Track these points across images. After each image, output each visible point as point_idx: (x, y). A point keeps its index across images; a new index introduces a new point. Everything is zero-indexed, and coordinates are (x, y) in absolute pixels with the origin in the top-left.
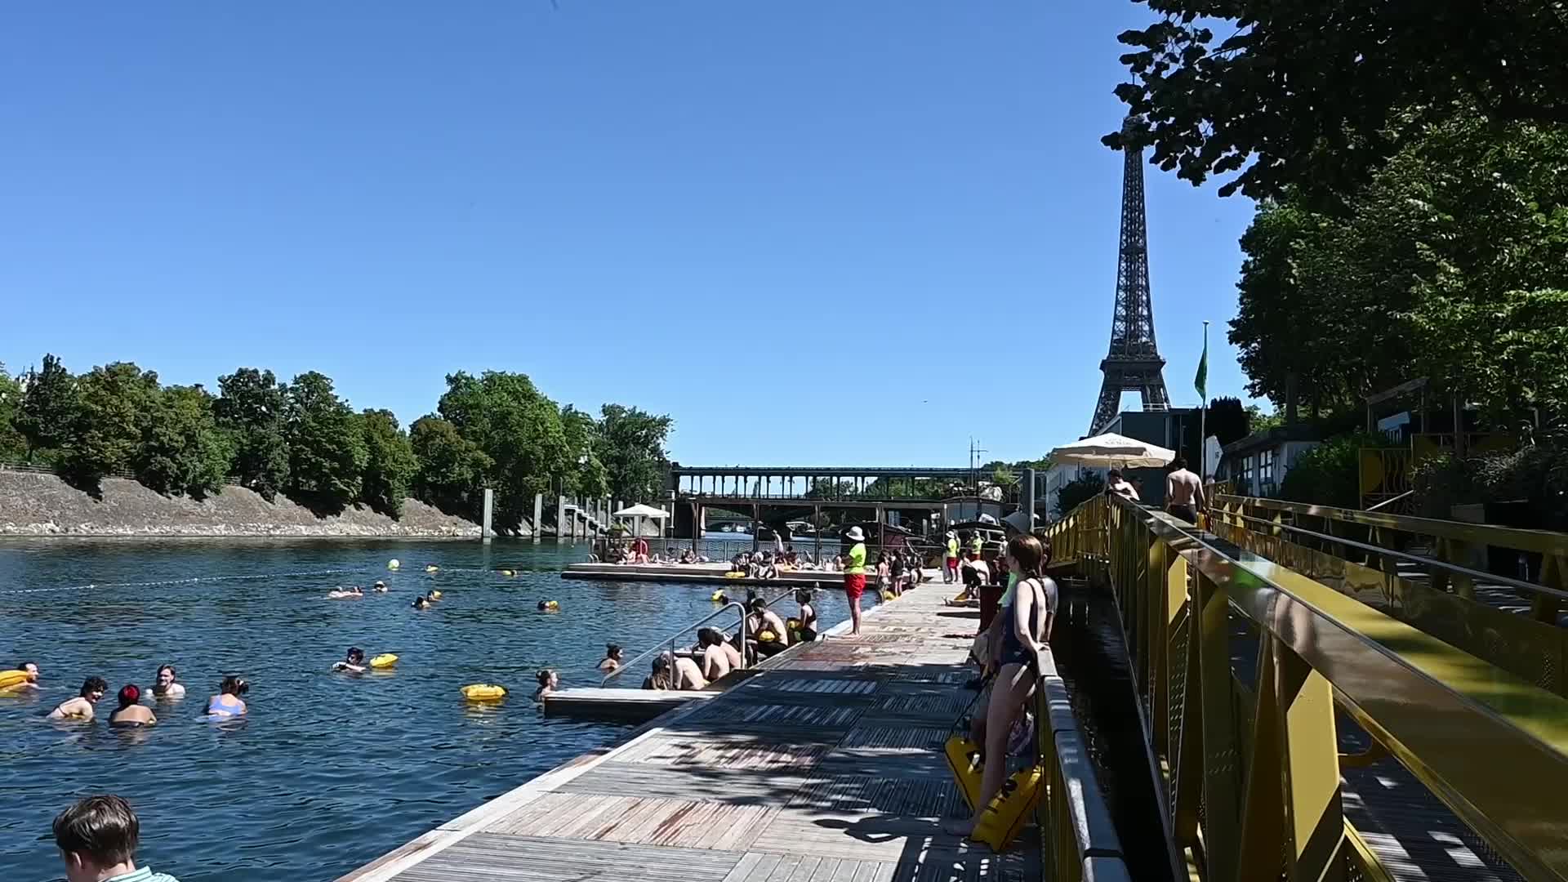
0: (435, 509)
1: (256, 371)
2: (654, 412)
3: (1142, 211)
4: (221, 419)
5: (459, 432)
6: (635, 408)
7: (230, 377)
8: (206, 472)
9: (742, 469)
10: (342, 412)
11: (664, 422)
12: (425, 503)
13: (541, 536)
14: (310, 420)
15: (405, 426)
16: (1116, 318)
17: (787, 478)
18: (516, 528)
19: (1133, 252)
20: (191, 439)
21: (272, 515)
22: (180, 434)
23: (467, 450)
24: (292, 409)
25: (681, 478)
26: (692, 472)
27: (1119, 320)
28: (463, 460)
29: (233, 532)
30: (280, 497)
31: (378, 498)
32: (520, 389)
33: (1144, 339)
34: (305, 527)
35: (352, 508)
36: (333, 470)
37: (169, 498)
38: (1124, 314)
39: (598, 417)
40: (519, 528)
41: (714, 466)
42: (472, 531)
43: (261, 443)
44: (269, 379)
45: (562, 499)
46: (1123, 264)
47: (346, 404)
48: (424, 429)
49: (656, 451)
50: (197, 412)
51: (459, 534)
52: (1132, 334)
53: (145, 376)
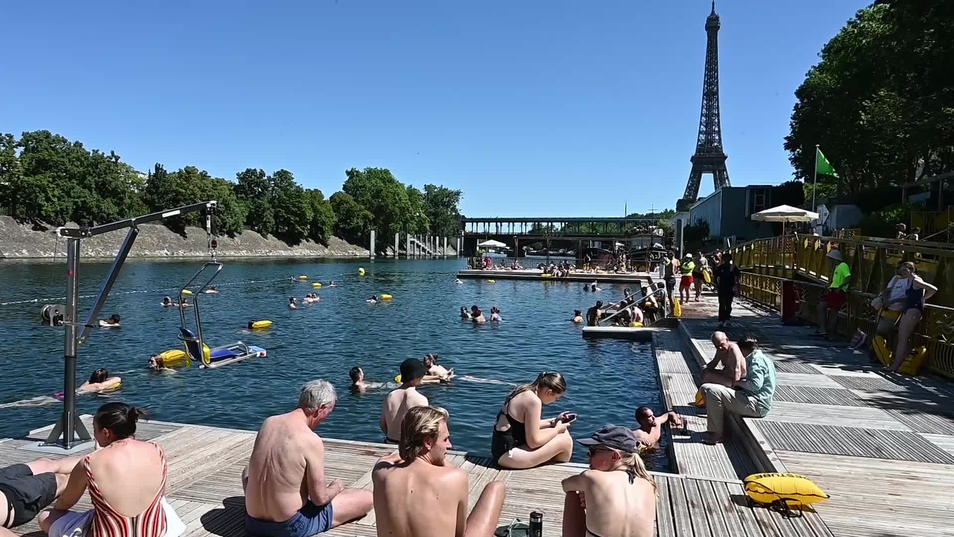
0: (344, 241)
1: (255, 170)
2: (452, 188)
3: (717, 71)
4: (239, 195)
5: (355, 200)
6: (442, 186)
7: (242, 173)
8: (235, 224)
9: (499, 219)
10: (299, 190)
11: (458, 193)
12: (340, 238)
13: (399, 256)
14: (283, 195)
15: (327, 198)
16: (700, 132)
17: (524, 223)
18: (385, 252)
19: (711, 94)
20: (227, 206)
21: (268, 245)
22: (221, 204)
23: (360, 210)
24: (273, 189)
25: (467, 224)
26: (472, 221)
27: (702, 133)
28: (358, 215)
29: (250, 254)
30: (270, 236)
31: (317, 235)
32: (385, 177)
33: (716, 144)
34: (283, 251)
35: (304, 241)
36: (296, 221)
37: (218, 237)
38: (705, 130)
39: (423, 192)
40: (386, 251)
41: (484, 217)
42: (365, 253)
43: (260, 208)
44: (262, 174)
45: (409, 236)
46: (705, 102)
47: (301, 187)
48: (338, 200)
49: (454, 209)
50: (228, 192)
51: (358, 254)
52: (709, 141)
53: (201, 173)
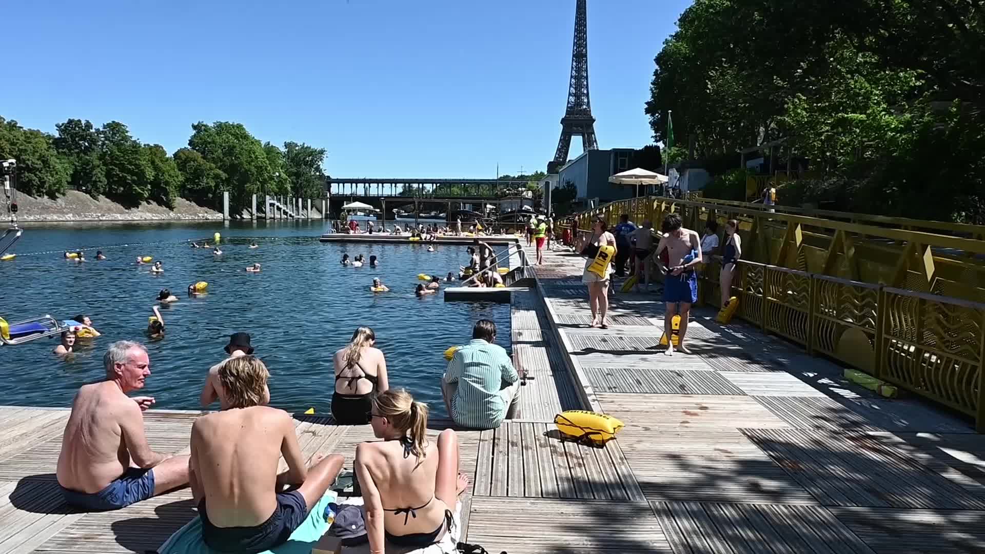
0: (193, 204)
1: (80, 121)
2: (316, 146)
3: (585, 33)
4: (60, 150)
5: (204, 158)
6: (304, 144)
7: (63, 124)
8: (57, 183)
9: (368, 180)
10: (135, 145)
11: (322, 152)
12: (187, 200)
13: (257, 219)
14: (116, 151)
15: (170, 154)
16: (570, 94)
17: (393, 185)
18: (241, 215)
19: (580, 56)
20: (45, 162)
21: (99, 208)
22: (38, 160)
23: (211, 169)
24: (104, 144)
25: (332, 185)
26: (338, 181)
27: (571, 95)
28: (208, 174)
29: (78, 218)
30: (101, 197)
31: (160, 196)
32: (238, 132)
33: (584, 107)
34: (119, 215)
35: (144, 203)
36: (134, 181)
37: (36, 198)
38: (574, 92)
39: (283, 150)
40: (242, 214)
41: (351, 178)
42: (219, 216)
43: (88, 165)
44: (89, 126)
45: (268, 197)
46: (574, 64)
47: (138, 141)
48: (183, 157)
49: (318, 169)
50: (45, 146)
51: (210, 218)
52: (578, 103)
53: (9, 123)
